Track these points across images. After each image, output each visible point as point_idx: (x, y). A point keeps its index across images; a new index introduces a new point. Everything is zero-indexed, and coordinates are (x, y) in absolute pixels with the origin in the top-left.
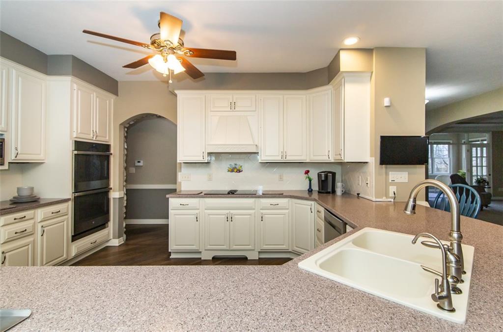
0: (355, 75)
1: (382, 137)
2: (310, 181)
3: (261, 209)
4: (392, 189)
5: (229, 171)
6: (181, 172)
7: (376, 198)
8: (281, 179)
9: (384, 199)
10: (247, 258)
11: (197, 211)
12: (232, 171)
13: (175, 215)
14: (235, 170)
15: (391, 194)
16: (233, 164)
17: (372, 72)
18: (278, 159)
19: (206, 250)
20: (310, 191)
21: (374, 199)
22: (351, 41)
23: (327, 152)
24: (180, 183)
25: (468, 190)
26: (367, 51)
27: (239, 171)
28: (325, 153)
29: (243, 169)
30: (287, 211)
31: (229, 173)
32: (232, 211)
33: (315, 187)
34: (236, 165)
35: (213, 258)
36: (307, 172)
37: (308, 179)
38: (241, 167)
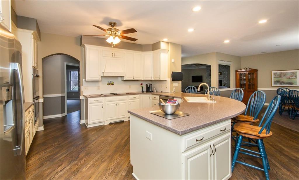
0: (164, 51)
1: (173, 72)
2: (143, 88)
3: (129, 100)
4: (174, 89)
5: (107, 85)
6: (83, 85)
7: (170, 91)
8: (130, 87)
9: (172, 92)
10: (124, 121)
11: (103, 103)
12: (109, 85)
13: (91, 106)
14: (111, 84)
15: (174, 90)
16: (109, 81)
17: (169, 50)
18: (132, 79)
19: (107, 120)
20: (143, 92)
21: (170, 92)
22: (166, 40)
23: (151, 76)
24: (83, 91)
25: (193, 87)
26: (168, 43)
27: (112, 84)
28: (150, 77)
29: (114, 83)
30: (139, 100)
31: (108, 85)
32: (118, 102)
33: (145, 90)
34: (111, 82)
35: (110, 124)
36: (142, 84)
37: (142, 87)
38: (113, 82)
